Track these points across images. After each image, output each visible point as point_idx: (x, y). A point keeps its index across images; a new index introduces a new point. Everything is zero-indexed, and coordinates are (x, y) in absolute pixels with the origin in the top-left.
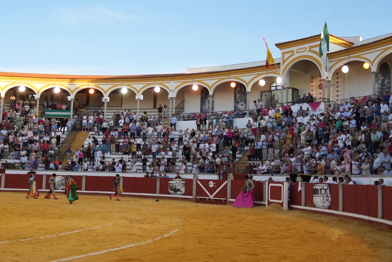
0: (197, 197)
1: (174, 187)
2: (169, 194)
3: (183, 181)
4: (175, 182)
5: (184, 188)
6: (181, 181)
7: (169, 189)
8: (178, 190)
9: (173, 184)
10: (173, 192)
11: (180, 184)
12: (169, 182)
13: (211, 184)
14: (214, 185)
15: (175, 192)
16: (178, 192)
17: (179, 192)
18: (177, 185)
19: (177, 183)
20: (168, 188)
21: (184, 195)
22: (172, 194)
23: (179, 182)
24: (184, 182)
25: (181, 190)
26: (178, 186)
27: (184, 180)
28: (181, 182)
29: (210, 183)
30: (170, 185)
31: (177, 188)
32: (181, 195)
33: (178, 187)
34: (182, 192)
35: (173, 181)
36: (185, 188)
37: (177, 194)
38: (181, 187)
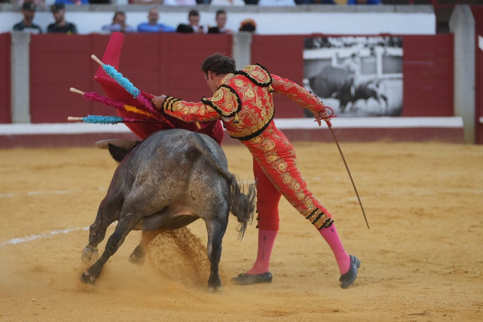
0: (480, 120)
1: (341, 80)
3: (392, 44)
4: (345, 53)
6: (382, 45)
8: (364, 93)
9: (334, 64)
11: (372, 60)
12: (308, 54)
15: (343, 104)
16: (361, 103)
17: (371, 101)
18: (355, 66)
19: (353, 56)
21: (397, 113)
23: (366, 52)
24: (398, 52)
25: (380, 91)
26: (363, 71)
27: (396, 40)
28: (379, 51)
30: (316, 71)
31: (356, 83)
32: (379, 115)
33: (360, 79)
34: (385, 99)
35: (329, 46)
37: (355, 113)
38: (380, 75)
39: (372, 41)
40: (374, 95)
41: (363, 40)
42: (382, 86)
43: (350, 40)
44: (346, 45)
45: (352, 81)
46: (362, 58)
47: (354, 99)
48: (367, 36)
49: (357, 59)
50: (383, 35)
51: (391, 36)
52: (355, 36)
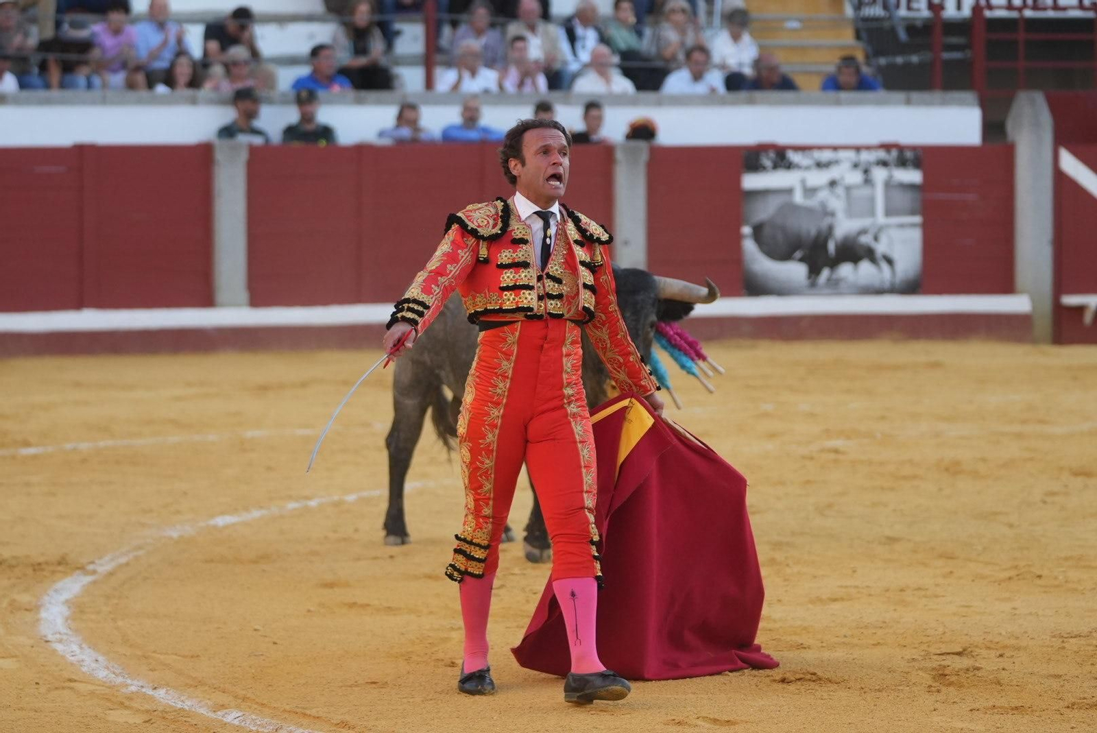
0: (1071, 300)
1: (809, 228)
2: (754, 287)
3: (902, 163)
4: (818, 178)
6: (884, 164)
7: (749, 246)
8: (852, 252)
9: (798, 198)
10: (795, 271)
11: (865, 192)
12: (751, 181)
15: (814, 271)
16: (845, 270)
18: (836, 203)
19: (833, 184)
20: (739, 237)
21: (912, 288)
23: (856, 178)
24: (913, 176)
25: (881, 248)
26: (850, 213)
28: (880, 174)
30: (764, 211)
31: (837, 234)
32: (879, 291)
33: (844, 227)
34: (890, 261)
35: (789, 166)
37: (835, 287)
38: (881, 219)
39: (866, 156)
40: (870, 254)
41: (851, 155)
42: (884, 239)
43: (826, 156)
44: (819, 165)
45: (831, 229)
46: (848, 189)
47: (834, 263)
48: (858, 149)
49: (840, 190)
50: (887, 147)
51: (901, 148)
52: (835, 148)
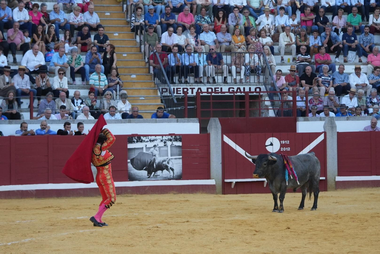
0: (228, 181)
2: (132, 178)
3: (176, 140)
4: (150, 145)
5: (181, 161)
6: (171, 140)
7: (130, 165)
9: (144, 151)
10: (144, 173)
11: (165, 148)
12: (130, 146)
13: (272, 144)
14: (282, 146)
15: (149, 173)
17: (165, 171)
18: (156, 152)
19: (155, 146)
20: (127, 163)
21: (179, 178)
22: (139, 180)
23: (162, 144)
24: (180, 144)
27: (178, 138)
28: (169, 143)
29: (268, 142)
30: (134, 155)
31: (157, 161)
33: (159, 159)
34: (173, 170)
35: (142, 142)
36: (183, 158)
37: (156, 178)
38: (170, 157)
39: (165, 138)
40: (166, 168)
41: (161, 137)
43: (153, 138)
44: (151, 141)
45: (155, 160)
48: (162, 136)
49: (157, 148)
50: (171, 135)
51: (175, 135)
52: (156, 135)
